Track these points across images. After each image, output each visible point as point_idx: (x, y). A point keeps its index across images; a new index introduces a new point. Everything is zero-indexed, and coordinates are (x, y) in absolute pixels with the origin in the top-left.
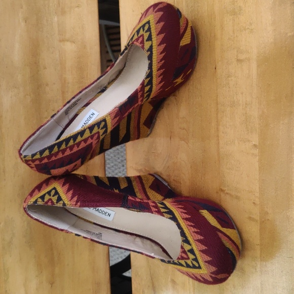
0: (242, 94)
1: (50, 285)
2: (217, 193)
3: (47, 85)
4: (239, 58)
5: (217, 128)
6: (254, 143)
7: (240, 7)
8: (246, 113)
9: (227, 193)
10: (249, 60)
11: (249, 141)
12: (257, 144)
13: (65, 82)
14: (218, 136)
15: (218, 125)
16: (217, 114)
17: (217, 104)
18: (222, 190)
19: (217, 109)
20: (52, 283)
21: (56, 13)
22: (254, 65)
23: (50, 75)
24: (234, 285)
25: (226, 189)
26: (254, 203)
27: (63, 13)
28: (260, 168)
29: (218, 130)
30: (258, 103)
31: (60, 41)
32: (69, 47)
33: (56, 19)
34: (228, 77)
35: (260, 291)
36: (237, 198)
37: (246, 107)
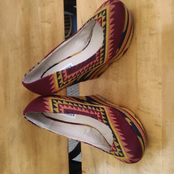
0: (152, 53)
1: (35, 166)
2: (136, 110)
3: (34, 48)
4: (150, 33)
5: (137, 73)
6: (159, 81)
7: (152, 3)
8: (155, 65)
9: (142, 111)
10: (157, 34)
11: (156, 80)
12: (161, 82)
13: (44, 46)
14: (137, 78)
15: (137, 71)
16: (136, 65)
17: (137, 59)
18: (139, 109)
19: (137, 62)
20: (36, 165)
21: (39, 5)
22: (160, 37)
23: (36, 42)
24: (145, 164)
25: (141, 108)
26: (159, 116)
27: (44, 5)
28: (162, 95)
29: (137, 74)
30: (162, 59)
31: (42, 22)
32: (47, 26)
33: (40, 9)
34: (144, 44)
35: (161, 166)
36: (148, 113)
37: (155, 61)
